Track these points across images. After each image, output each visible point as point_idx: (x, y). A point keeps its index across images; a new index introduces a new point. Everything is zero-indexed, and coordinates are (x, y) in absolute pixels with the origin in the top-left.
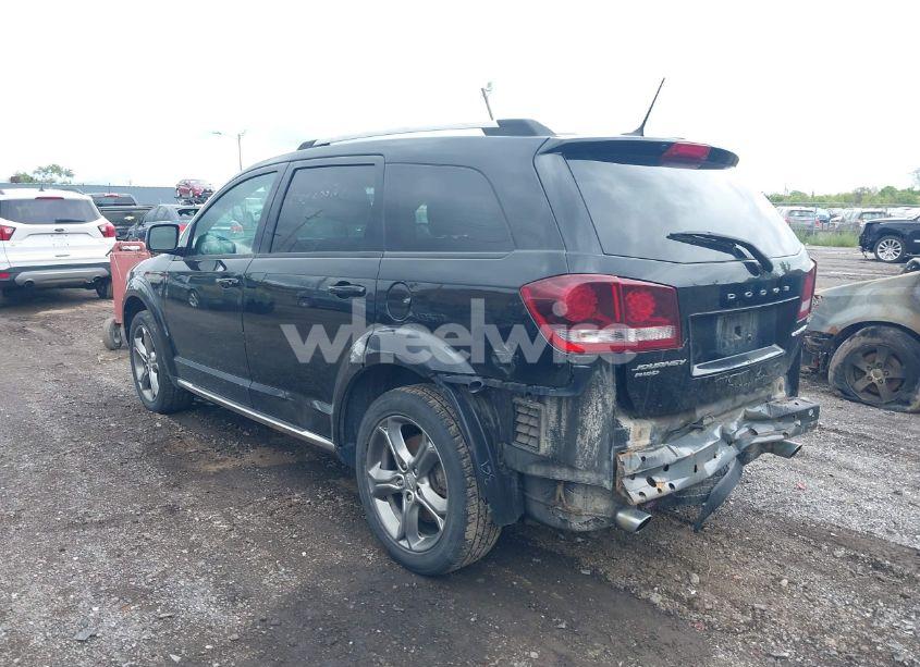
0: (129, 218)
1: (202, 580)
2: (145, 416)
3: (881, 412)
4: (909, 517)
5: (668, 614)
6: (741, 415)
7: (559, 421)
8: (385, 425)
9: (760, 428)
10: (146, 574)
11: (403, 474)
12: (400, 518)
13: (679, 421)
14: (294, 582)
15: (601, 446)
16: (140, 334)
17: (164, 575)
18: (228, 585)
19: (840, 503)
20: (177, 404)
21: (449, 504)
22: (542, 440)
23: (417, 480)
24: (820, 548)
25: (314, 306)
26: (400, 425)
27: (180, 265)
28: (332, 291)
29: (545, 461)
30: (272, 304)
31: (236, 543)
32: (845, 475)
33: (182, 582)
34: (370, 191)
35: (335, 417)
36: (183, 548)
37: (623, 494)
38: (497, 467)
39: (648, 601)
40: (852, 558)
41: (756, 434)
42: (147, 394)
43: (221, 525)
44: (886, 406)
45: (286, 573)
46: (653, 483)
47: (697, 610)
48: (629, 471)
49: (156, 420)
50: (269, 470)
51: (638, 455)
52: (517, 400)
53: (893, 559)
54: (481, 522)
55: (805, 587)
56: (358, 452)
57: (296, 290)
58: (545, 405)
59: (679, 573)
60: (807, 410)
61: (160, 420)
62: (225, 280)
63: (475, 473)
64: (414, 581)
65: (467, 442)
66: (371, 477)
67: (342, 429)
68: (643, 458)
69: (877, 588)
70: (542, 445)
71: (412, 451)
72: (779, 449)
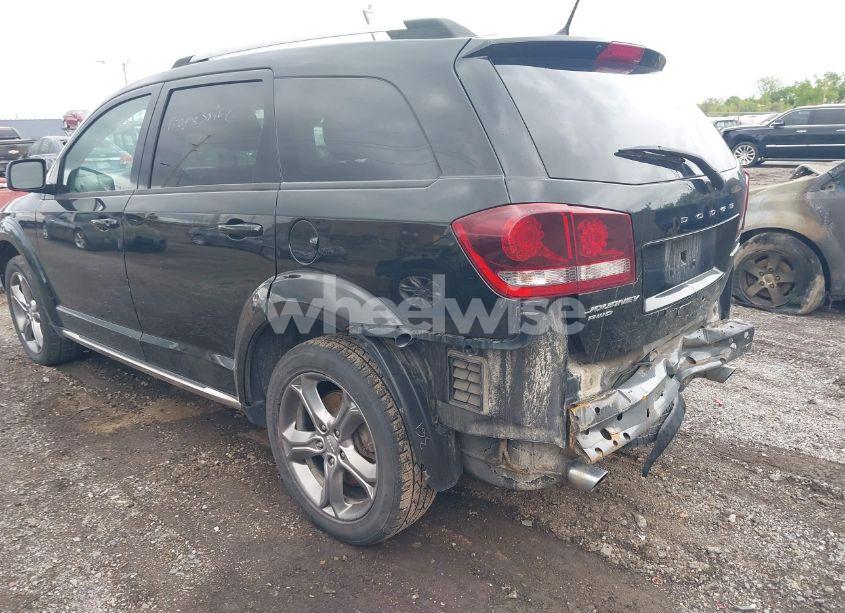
0: (13, 152)
1: (99, 575)
2: (30, 370)
3: (774, 316)
4: (830, 429)
5: (621, 568)
6: (680, 345)
7: (504, 376)
8: (298, 382)
9: (698, 356)
10: (31, 574)
11: (322, 436)
12: (323, 481)
13: (628, 362)
14: (209, 567)
15: (551, 400)
16: (17, 282)
17: (53, 573)
18: (130, 580)
19: (761, 418)
20: (64, 356)
21: (380, 470)
22: (485, 399)
23: (340, 443)
24: (755, 472)
25: (208, 244)
26: (316, 382)
27: (51, 204)
28: (223, 230)
29: (488, 420)
30: (163, 242)
31: (138, 523)
32: (757, 386)
33: (74, 582)
34: (260, 114)
35: (239, 371)
36: (75, 535)
37: (578, 452)
38: (433, 427)
39: (598, 554)
40: (790, 480)
41: (694, 362)
42: (32, 345)
43: (119, 500)
44: (778, 309)
45: (198, 556)
46: (607, 436)
47: (651, 560)
48: (583, 427)
49: (40, 375)
50: (169, 426)
51: (592, 406)
52: (453, 353)
53: (829, 479)
54: (417, 487)
55: (753, 521)
56: (269, 413)
57: (190, 226)
58: (487, 358)
59: (624, 515)
60: (743, 333)
61: (48, 373)
62: (102, 221)
63: (407, 436)
64: (343, 552)
65: (398, 405)
66: (284, 438)
67: (248, 387)
68: (597, 410)
69: (822, 515)
70: (485, 404)
71: (331, 410)
72: (716, 375)
